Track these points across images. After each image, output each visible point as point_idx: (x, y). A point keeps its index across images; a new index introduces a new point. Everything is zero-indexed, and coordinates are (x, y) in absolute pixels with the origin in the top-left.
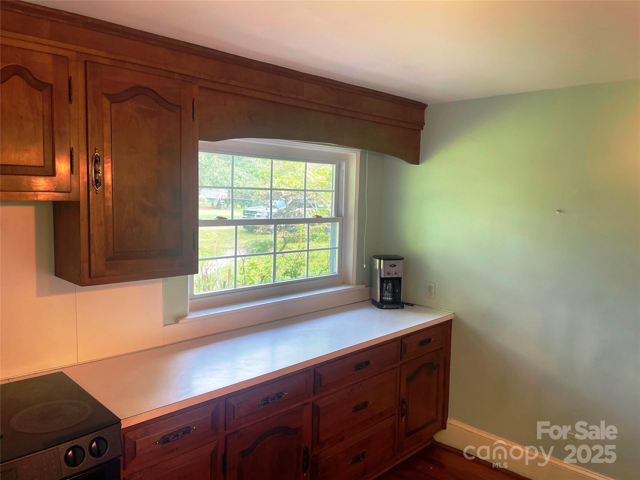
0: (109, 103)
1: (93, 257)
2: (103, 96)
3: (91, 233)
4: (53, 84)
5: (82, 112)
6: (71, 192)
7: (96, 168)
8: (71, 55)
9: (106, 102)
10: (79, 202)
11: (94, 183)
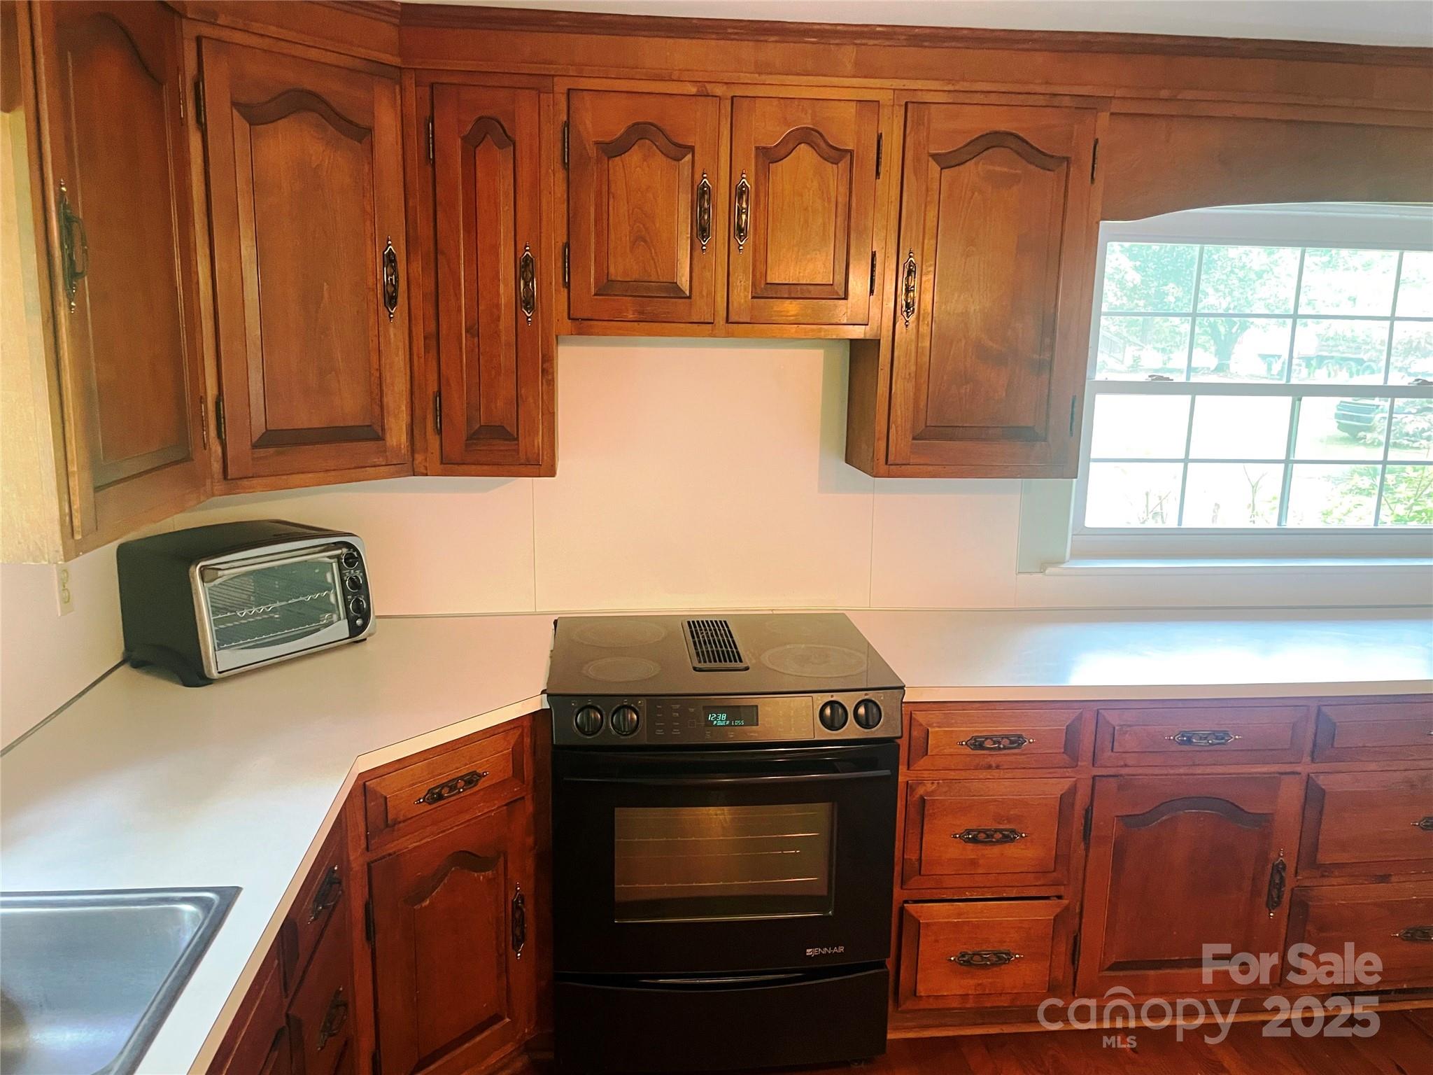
0: (939, 169)
1: (893, 430)
2: (930, 159)
3: (893, 391)
4: (853, 151)
5: (895, 192)
6: (867, 325)
7: (908, 283)
8: (885, 97)
9: (934, 167)
10: (879, 340)
11: (904, 309)
